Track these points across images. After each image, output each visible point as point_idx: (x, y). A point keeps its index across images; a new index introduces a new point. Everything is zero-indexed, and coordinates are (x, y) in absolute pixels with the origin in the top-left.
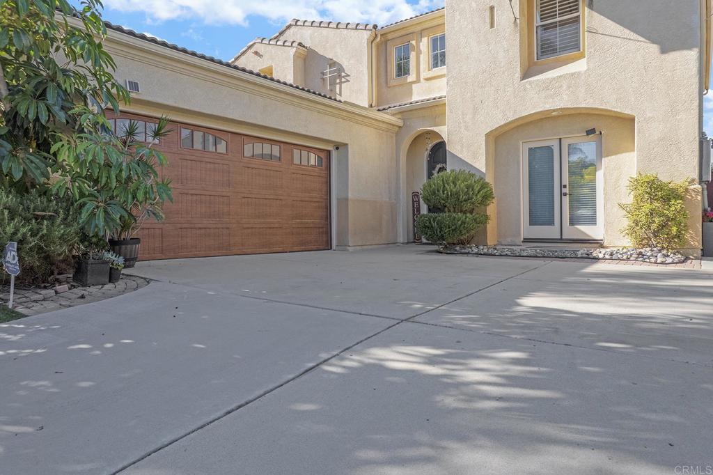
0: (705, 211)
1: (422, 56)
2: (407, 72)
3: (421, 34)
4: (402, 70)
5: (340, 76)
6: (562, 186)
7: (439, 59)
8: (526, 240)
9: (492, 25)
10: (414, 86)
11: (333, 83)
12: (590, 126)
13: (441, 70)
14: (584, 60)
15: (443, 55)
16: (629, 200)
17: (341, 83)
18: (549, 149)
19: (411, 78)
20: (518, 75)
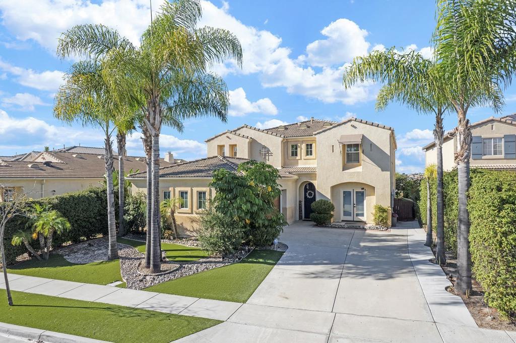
0: (392, 214)
1: (302, 150)
2: (296, 155)
3: (303, 142)
4: (295, 154)
5: (268, 153)
6: (354, 204)
7: (309, 152)
8: (342, 221)
9: (333, 152)
10: (299, 161)
11: (265, 155)
12: (363, 187)
13: (309, 157)
14: (361, 167)
15: (311, 151)
16: (374, 212)
17: (269, 156)
18: (350, 192)
19: (298, 157)
20: (341, 169)
